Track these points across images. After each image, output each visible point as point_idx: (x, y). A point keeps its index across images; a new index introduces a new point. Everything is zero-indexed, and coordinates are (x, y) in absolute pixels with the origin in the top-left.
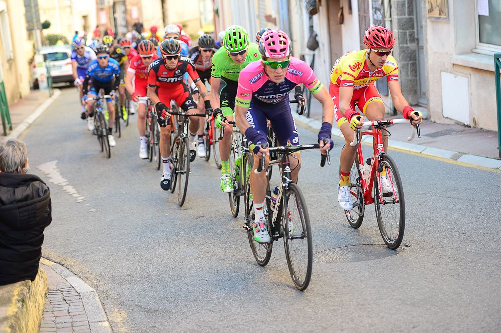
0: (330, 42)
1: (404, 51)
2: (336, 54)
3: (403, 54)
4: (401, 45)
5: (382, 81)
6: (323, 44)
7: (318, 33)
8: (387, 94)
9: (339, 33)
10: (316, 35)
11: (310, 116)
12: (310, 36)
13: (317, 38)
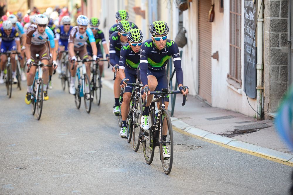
0: (199, 39)
1: (274, 54)
2: (204, 52)
3: (273, 57)
4: (272, 48)
5: (251, 84)
6: (192, 42)
7: (187, 29)
8: (254, 97)
9: (209, 31)
10: (185, 32)
11: (174, 115)
12: (179, 33)
13: (186, 35)
